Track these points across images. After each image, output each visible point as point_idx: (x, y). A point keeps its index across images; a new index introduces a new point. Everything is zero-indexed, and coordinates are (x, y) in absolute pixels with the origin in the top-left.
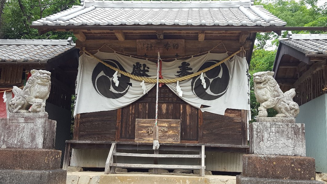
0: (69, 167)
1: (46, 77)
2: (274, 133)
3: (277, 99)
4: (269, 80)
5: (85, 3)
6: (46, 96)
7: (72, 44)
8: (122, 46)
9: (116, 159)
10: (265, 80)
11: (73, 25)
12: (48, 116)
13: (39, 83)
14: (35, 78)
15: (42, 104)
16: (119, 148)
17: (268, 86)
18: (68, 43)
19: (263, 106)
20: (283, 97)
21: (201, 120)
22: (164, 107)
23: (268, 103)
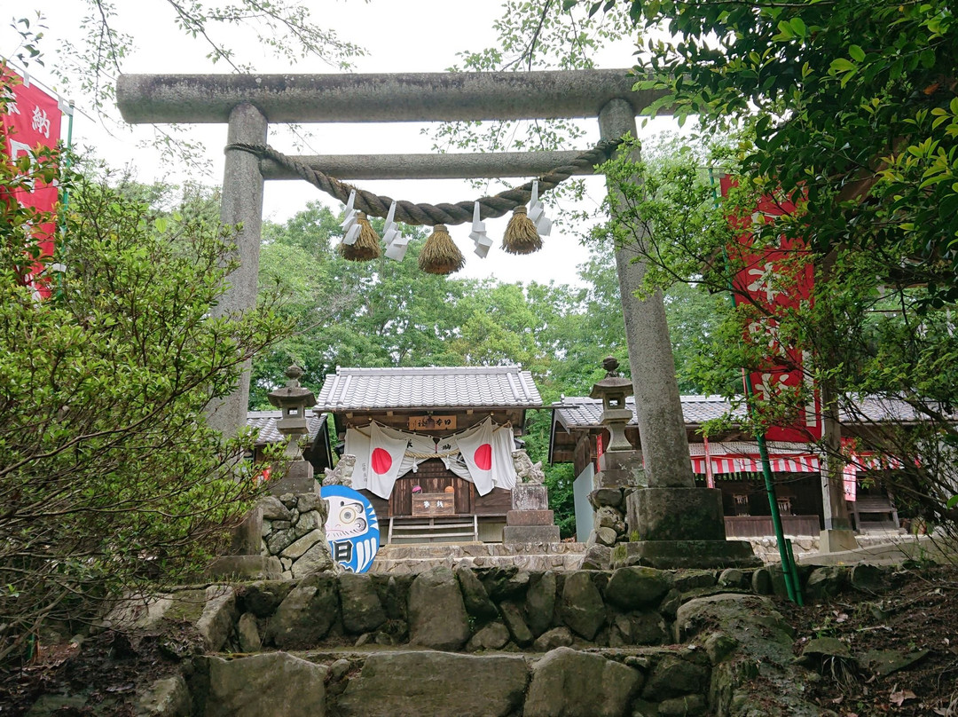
9: (395, 532)
16: (398, 522)
21: (472, 494)
22: (435, 481)
23: (522, 473)
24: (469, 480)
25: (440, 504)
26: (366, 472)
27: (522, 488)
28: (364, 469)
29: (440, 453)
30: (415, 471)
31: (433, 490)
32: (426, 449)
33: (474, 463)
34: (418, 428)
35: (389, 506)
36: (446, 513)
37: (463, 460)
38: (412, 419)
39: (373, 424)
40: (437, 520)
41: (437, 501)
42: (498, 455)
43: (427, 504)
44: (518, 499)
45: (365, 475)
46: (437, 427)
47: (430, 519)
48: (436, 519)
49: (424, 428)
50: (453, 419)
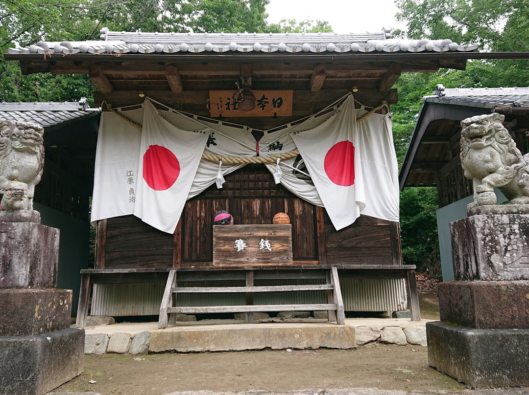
0: (89, 317)
1: (32, 136)
2: (518, 236)
3: (515, 168)
4: (497, 131)
5: (107, 37)
6: (35, 176)
7: (87, 109)
8: (178, 102)
9: (177, 299)
10: (490, 131)
11: (88, 52)
12: (40, 218)
13: (18, 147)
14: (8, 137)
15: (25, 192)
16: (182, 279)
17: (496, 142)
18: (81, 107)
19: (489, 184)
20: (526, 164)
21: (321, 226)
22: (256, 205)
23: (497, 176)
24: (315, 202)
25: (265, 244)
26: (133, 186)
27: (505, 219)
28: (130, 180)
29: (265, 155)
30: (220, 186)
31: (252, 219)
32: (240, 149)
33: (324, 174)
34: (227, 114)
35: (175, 245)
36: (276, 262)
37: (304, 169)
38: (215, 96)
39: (147, 105)
40: (262, 275)
41: (260, 238)
42: (366, 161)
43: (240, 245)
44: (494, 250)
45: (132, 191)
46: (258, 112)
47: (245, 272)
48: (257, 271)
49: (237, 113)
50: (288, 96)
